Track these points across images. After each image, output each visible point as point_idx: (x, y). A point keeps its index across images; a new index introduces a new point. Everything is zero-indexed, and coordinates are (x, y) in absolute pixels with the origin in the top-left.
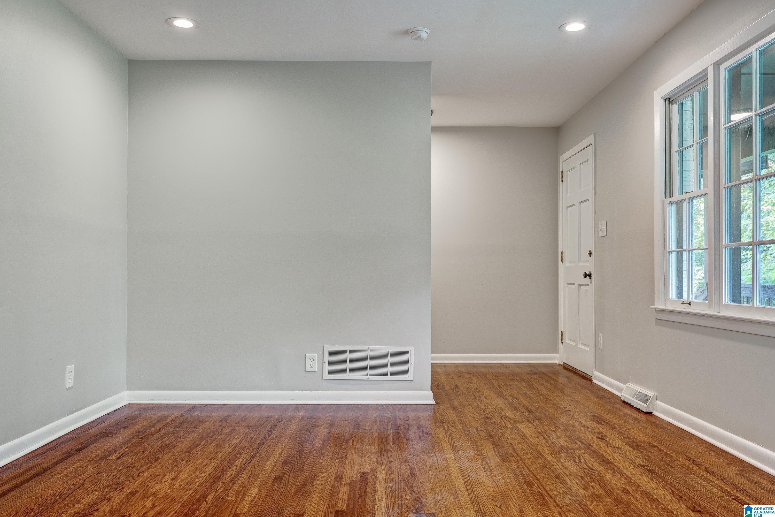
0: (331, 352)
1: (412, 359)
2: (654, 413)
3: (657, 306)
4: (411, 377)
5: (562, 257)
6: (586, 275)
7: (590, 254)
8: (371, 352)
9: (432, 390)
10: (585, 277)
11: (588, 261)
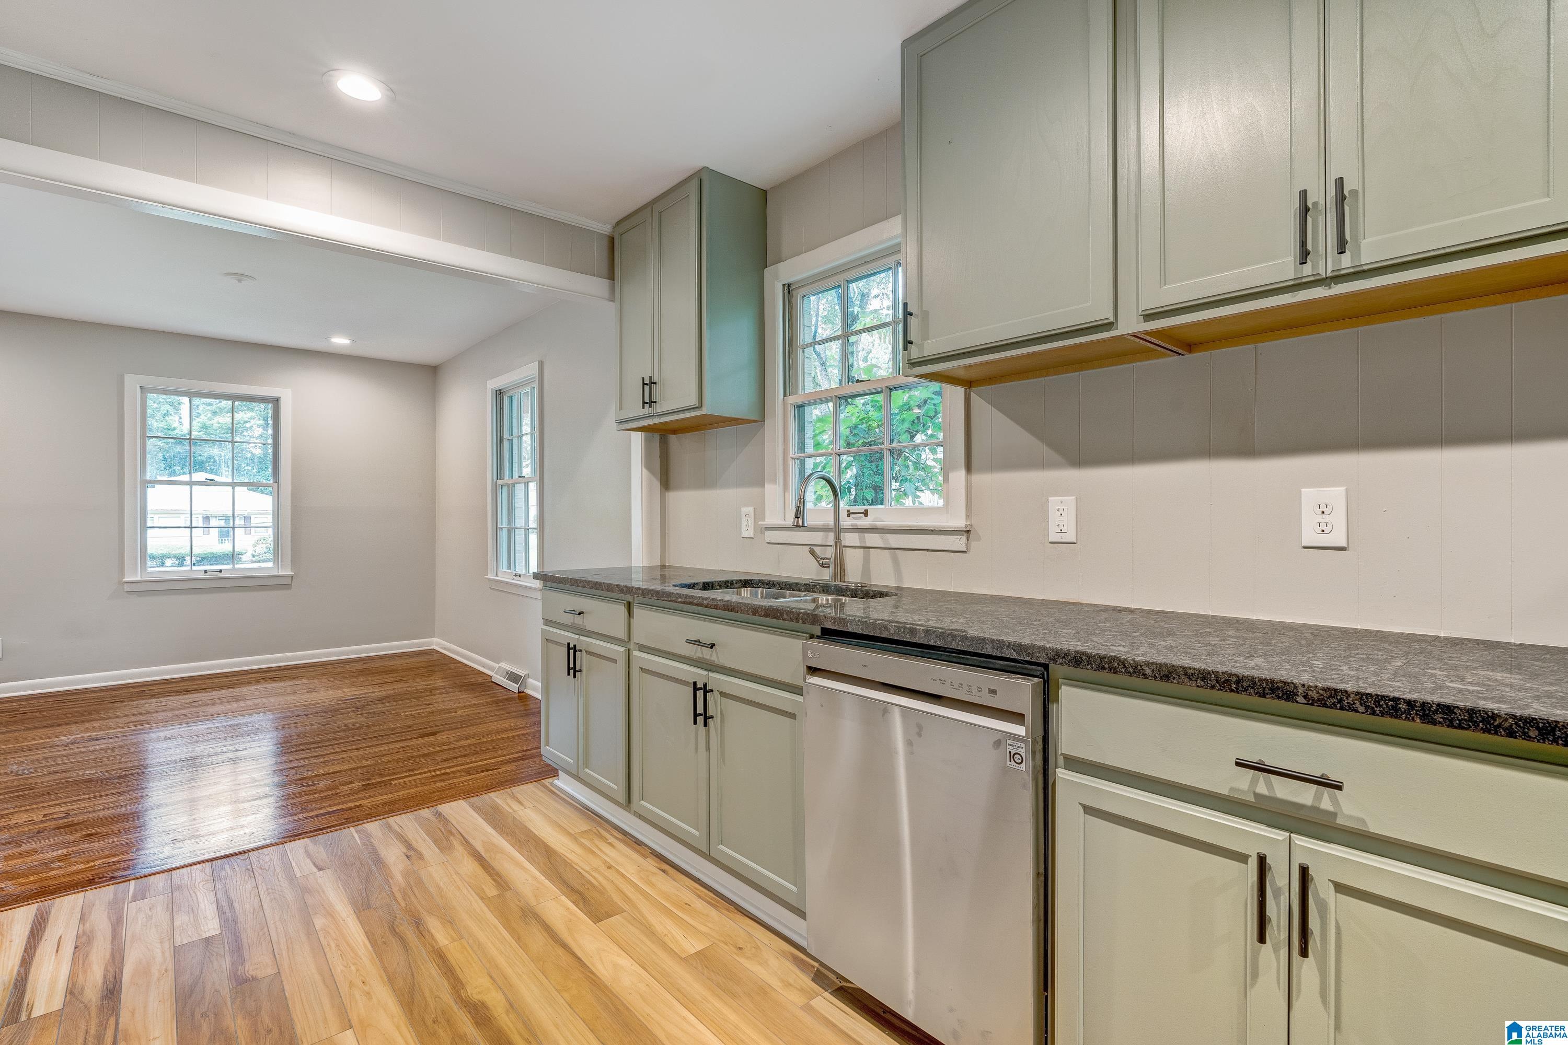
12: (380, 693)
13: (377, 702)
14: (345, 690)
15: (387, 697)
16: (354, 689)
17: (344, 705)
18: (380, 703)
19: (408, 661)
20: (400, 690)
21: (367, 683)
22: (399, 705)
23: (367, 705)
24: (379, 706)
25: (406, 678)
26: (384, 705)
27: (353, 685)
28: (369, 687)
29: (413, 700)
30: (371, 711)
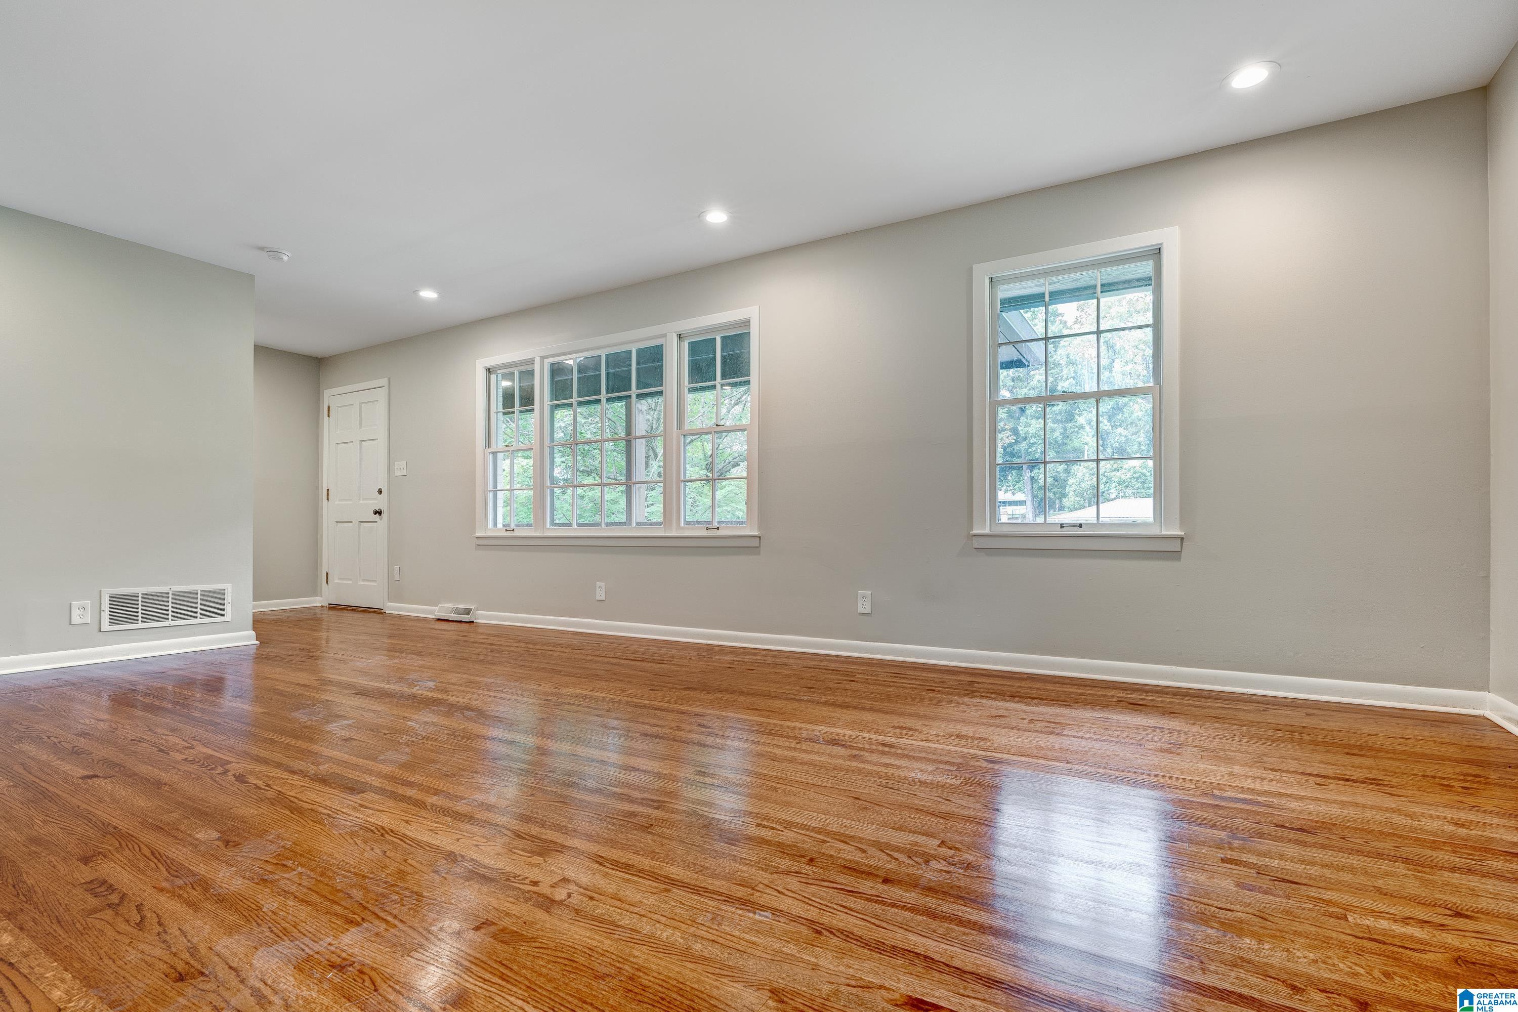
0: (113, 597)
1: (229, 598)
2: (475, 621)
3: (477, 534)
4: (228, 617)
5: (328, 494)
6: (376, 512)
7: (380, 492)
8: (174, 593)
9: (254, 629)
10: (375, 514)
11: (376, 499)
12: (1312, 807)
13: (1293, 835)
14: (1237, 769)
15: (1326, 826)
16: (1255, 772)
17: (1210, 815)
18: (1298, 842)
19: (1412, 732)
20: (1369, 814)
21: (1293, 765)
22: (1352, 870)
23: (1261, 835)
24: (1292, 850)
25: (1396, 780)
26: (1308, 853)
27: (1259, 762)
28: (1292, 779)
29: (1401, 869)
30: (1261, 861)
